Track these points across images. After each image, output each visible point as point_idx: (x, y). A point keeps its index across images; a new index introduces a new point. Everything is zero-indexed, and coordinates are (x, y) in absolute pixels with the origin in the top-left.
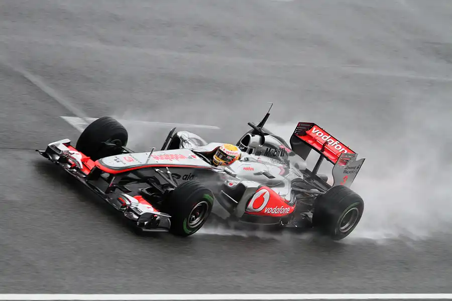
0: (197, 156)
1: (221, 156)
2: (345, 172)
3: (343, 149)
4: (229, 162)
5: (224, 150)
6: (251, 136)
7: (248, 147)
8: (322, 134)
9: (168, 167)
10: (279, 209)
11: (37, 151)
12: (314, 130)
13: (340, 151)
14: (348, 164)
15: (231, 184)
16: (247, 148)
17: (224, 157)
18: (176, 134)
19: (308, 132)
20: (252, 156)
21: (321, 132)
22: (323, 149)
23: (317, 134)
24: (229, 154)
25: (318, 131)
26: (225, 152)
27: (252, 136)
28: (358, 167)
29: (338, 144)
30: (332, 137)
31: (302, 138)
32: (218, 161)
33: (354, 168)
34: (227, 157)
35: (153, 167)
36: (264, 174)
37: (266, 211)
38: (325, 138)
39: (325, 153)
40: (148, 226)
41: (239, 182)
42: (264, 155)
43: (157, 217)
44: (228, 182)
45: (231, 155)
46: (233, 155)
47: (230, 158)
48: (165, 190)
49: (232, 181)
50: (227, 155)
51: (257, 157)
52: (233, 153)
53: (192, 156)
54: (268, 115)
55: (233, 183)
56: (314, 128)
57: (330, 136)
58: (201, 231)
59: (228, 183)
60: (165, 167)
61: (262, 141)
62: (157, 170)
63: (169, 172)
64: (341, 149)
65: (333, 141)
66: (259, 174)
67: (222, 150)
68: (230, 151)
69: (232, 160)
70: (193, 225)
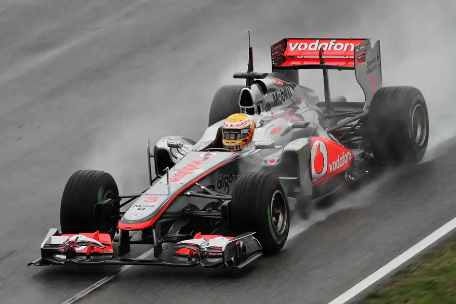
0: (211, 153)
1: (233, 136)
2: (369, 71)
3: (347, 45)
4: (247, 138)
5: (231, 126)
6: (248, 89)
7: (254, 106)
8: (306, 44)
9: (198, 182)
10: (341, 158)
11: (29, 264)
12: (292, 48)
13: (345, 49)
14: (368, 58)
15: (272, 161)
16: (253, 108)
17: (236, 135)
18: (156, 148)
19: (285, 54)
20: (264, 114)
21: (302, 44)
22: (322, 60)
23: (299, 48)
24: (241, 127)
25: (297, 44)
26: (235, 127)
27: (250, 89)
28: (378, 57)
29: (336, 43)
30: (321, 40)
31: (285, 65)
32: (233, 144)
33: (374, 61)
34: (242, 133)
35: (182, 193)
36: (293, 127)
37: (331, 170)
38: (313, 46)
39: (327, 64)
40: (238, 261)
41: (280, 153)
42: (275, 106)
43: (239, 245)
44: (266, 162)
45: (245, 126)
46: (248, 124)
47: (246, 131)
48: (220, 208)
49: (270, 157)
50: (239, 130)
51: (269, 112)
52: (245, 123)
53: (206, 155)
54: (251, 49)
55: (274, 158)
56: (291, 44)
57: (318, 41)
58: (293, 233)
59: (268, 162)
60: (194, 185)
61: (263, 88)
62: (188, 193)
63: (203, 187)
64: (343, 47)
65: (326, 44)
66: (288, 131)
67: (229, 127)
68: (240, 123)
69: (250, 132)
70: (281, 231)
